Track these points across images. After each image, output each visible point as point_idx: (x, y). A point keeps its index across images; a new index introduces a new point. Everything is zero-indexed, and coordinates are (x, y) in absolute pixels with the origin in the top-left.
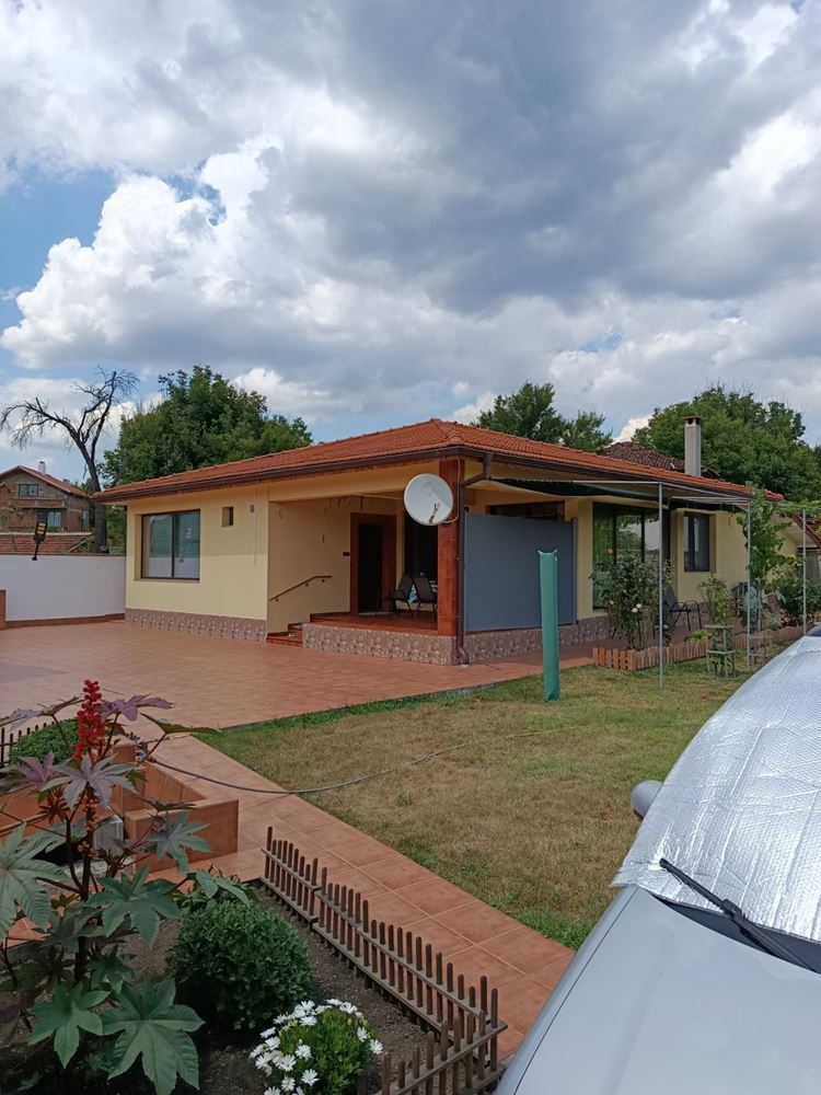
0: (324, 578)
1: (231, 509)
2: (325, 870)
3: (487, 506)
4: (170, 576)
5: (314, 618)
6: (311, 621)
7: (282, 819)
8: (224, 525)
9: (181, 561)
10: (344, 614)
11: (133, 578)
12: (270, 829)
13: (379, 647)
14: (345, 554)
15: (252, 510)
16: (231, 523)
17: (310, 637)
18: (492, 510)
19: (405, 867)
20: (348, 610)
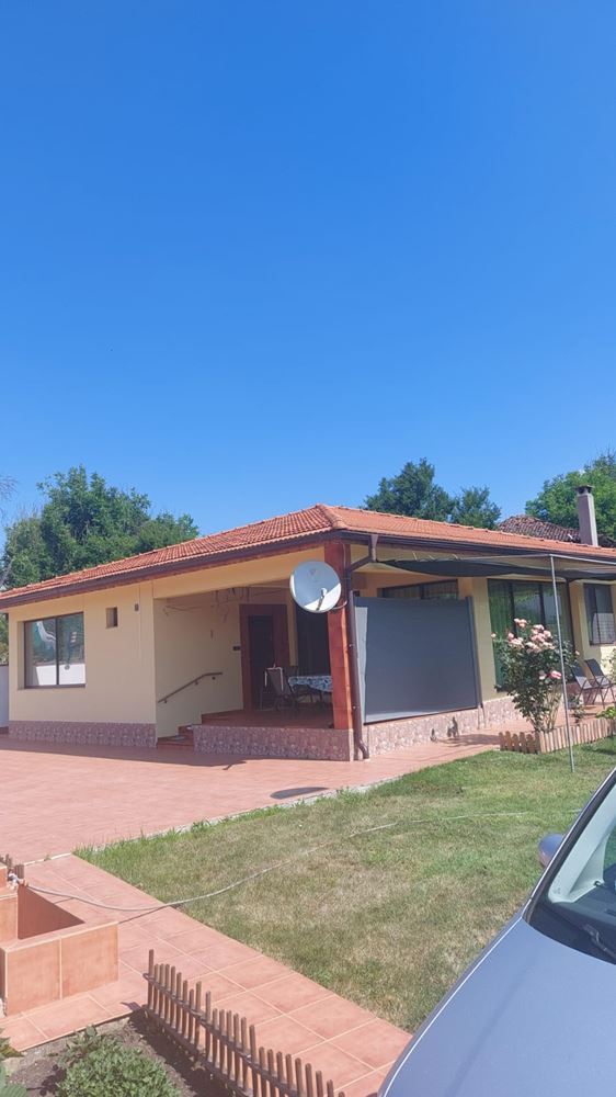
0: (214, 675)
1: (115, 609)
2: (208, 995)
3: (378, 589)
4: (55, 683)
5: (206, 719)
6: (203, 722)
7: (168, 940)
8: (108, 626)
9: (67, 668)
10: (238, 712)
11: (16, 686)
12: (151, 953)
13: (273, 745)
14: (235, 648)
15: (137, 608)
16: (116, 624)
17: (201, 739)
18: (385, 592)
19: (299, 986)
20: (242, 707)
